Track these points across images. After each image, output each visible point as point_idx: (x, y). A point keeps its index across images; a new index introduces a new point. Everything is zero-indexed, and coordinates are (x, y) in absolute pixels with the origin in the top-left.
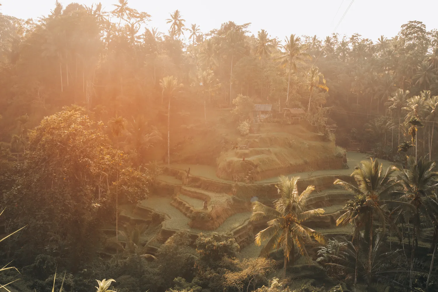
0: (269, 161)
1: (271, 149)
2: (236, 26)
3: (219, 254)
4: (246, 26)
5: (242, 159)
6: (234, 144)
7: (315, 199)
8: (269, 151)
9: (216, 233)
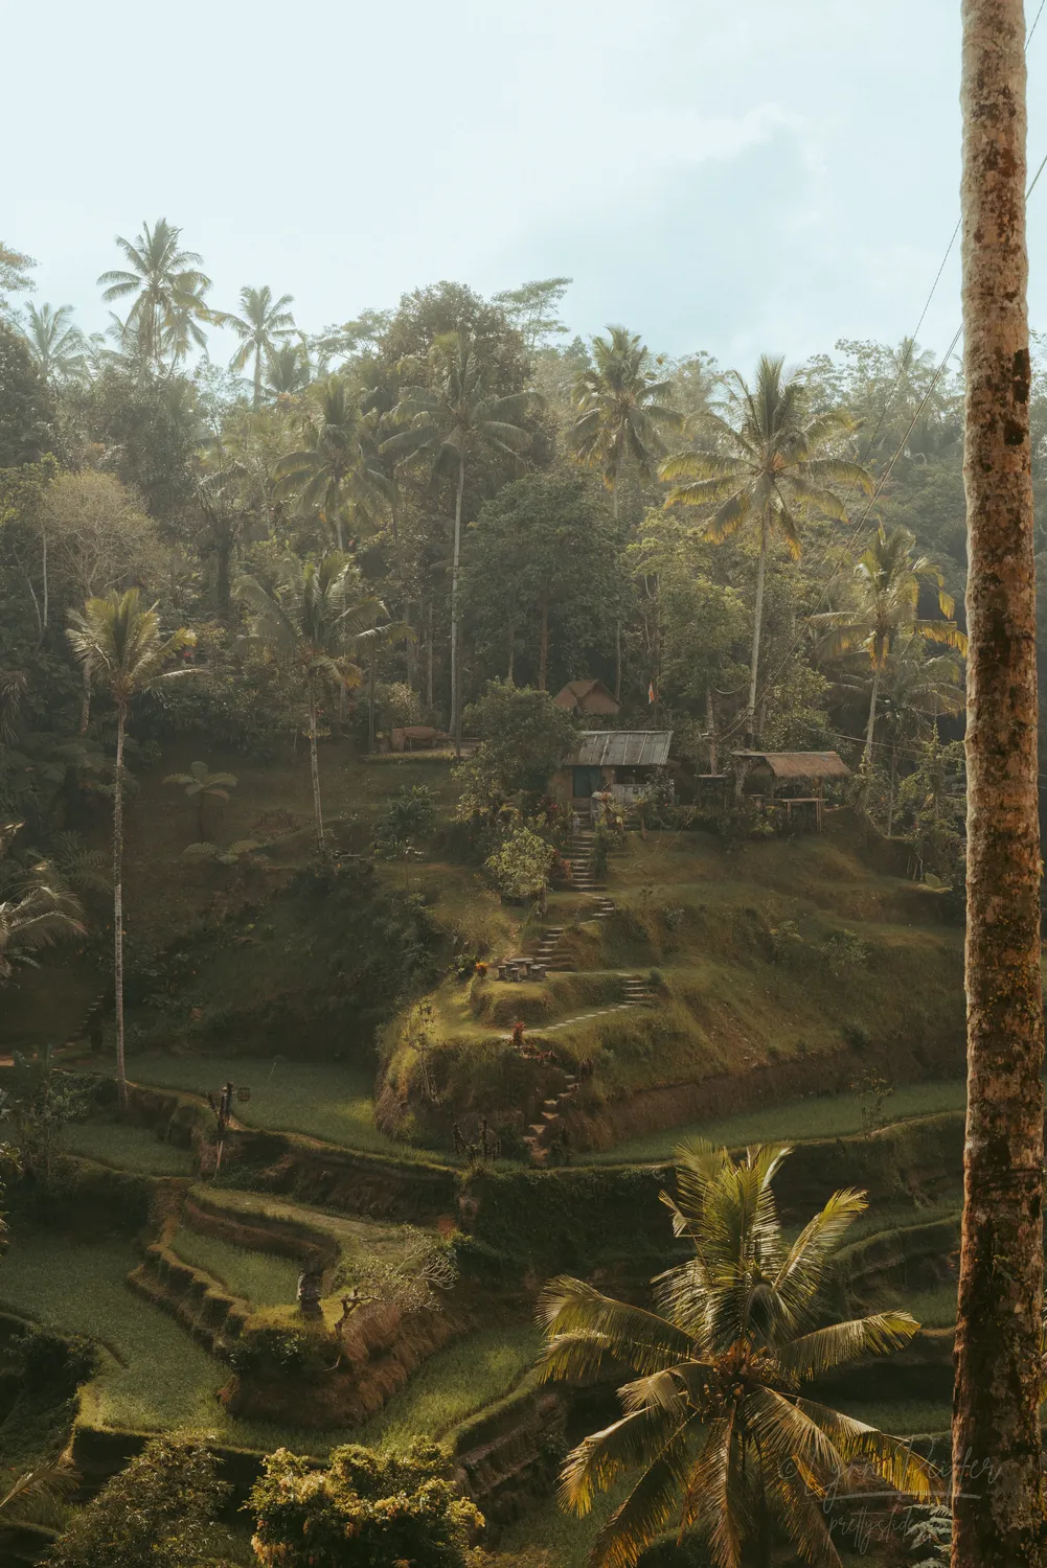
0: (654, 1041)
1: (667, 975)
2: (476, 306)
3: (373, 1560)
4: (537, 295)
5: (508, 1036)
6: (467, 949)
7: (901, 1242)
8: (654, 983)
9: (357, 1448)
